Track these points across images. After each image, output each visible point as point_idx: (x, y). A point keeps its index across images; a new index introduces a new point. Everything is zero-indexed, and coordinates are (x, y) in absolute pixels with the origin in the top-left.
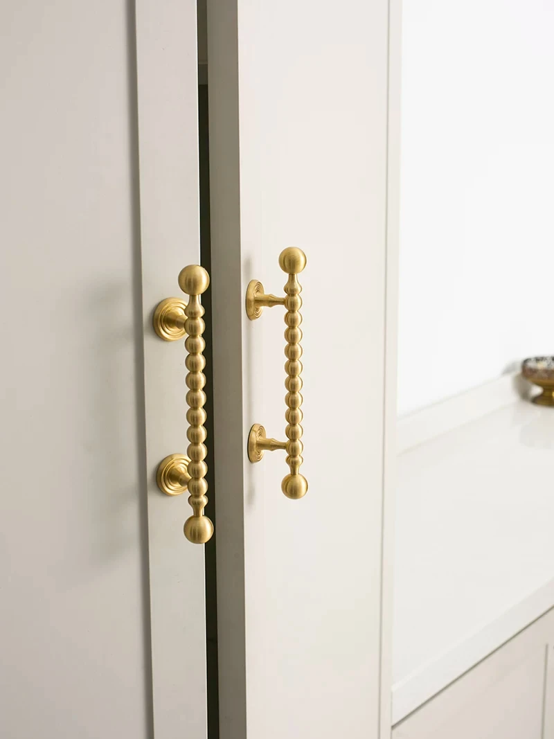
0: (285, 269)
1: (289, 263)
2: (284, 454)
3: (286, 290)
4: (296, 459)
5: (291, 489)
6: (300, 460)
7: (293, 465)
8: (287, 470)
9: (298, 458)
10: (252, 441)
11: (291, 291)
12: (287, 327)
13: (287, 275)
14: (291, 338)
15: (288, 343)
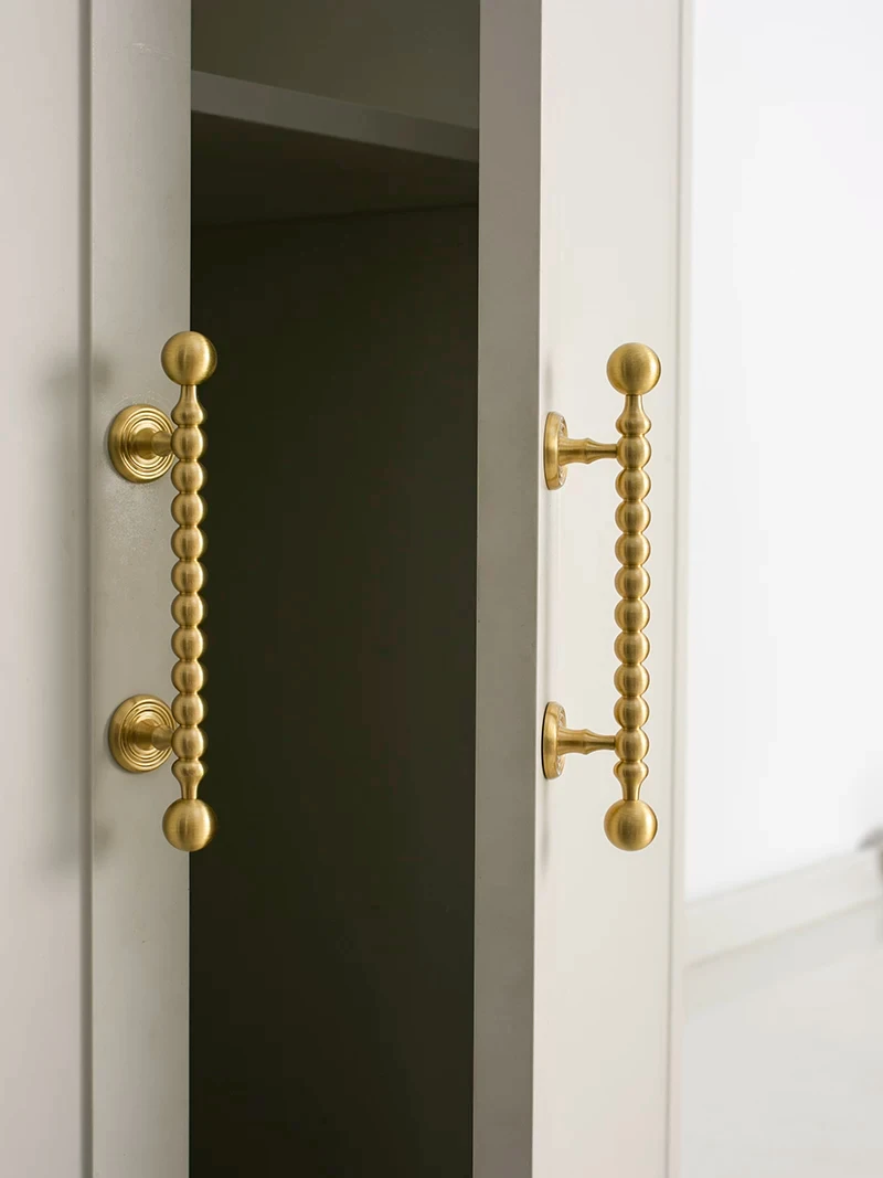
0: (617, 385)
1: (628, 373)
2: (611, 758)
3: (620, 429)
4: (635, 767)
5: (625, 831)
6: (644, 770)
7: (628, 778)
8: (616, 793)
9: (640, 766)
10: (549, 737)
11: (630, 428)
12: (622, 500)
13: (622, 398)
14: (629, 522)
15: (622, 533)
